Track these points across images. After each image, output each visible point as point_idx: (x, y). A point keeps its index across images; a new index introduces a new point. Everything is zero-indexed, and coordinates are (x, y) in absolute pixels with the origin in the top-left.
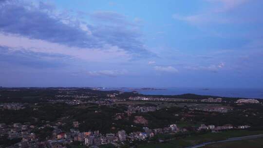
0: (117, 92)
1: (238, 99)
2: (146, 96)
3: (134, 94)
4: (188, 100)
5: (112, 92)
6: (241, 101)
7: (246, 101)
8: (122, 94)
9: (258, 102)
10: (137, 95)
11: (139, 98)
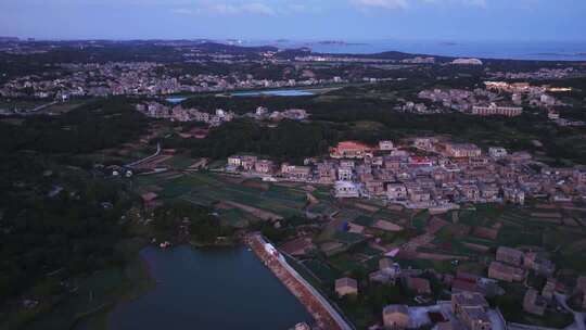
0: (273, 49)
1: (454, 59)
2: (322, 56)
3: (301, 52)
4: (381, 61)
5: (265, 49)
6: (455, 62)
7: (466, 61)
8: (282, 53)
9: (480, 62)
10: (309, 53)
11: (310, 58)
